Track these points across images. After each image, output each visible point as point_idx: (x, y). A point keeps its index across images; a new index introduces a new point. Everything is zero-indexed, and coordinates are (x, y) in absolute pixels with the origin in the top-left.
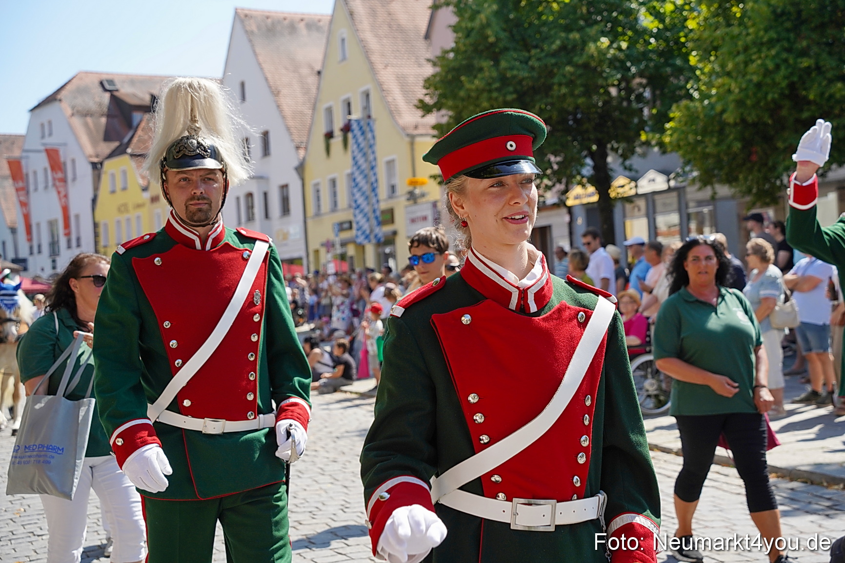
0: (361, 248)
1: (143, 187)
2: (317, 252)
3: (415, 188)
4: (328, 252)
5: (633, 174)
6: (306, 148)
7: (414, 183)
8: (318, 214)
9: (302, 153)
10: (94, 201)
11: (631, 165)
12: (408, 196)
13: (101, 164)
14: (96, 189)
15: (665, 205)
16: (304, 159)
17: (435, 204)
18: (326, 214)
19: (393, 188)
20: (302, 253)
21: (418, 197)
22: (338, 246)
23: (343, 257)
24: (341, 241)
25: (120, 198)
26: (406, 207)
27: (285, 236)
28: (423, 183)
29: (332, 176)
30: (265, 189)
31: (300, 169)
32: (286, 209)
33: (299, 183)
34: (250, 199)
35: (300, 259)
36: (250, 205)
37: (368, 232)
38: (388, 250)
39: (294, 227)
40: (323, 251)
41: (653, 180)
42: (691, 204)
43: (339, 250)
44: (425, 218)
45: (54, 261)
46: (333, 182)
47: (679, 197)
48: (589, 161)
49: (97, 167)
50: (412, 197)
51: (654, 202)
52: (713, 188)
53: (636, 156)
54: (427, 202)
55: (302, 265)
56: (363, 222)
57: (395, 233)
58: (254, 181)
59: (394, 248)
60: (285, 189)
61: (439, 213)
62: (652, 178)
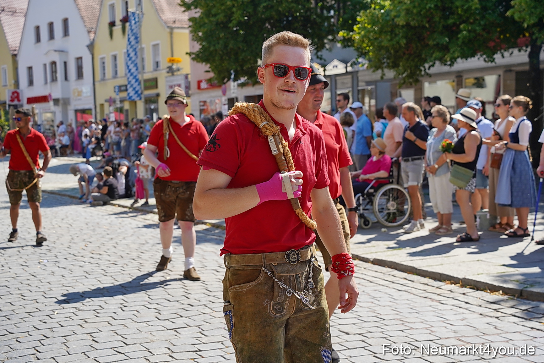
0: (134, 103)
2: (102, 105)
3: (173, 64)
4: (110, 106)
5: (323, 61)
6: (95, 33)
7: (172, 61)
8: (103, 79)
9: (92, 35)
11: (321, 56)
12: (168, 70)
15: (343, 83)
16: (94, 40)
17: (186, 77)
18: (108, 79)
19: (157, 64)
20: (92, 106)
21: (175, 71)
22: (118, 102)
23: (121, 110)
24: (120, 98)
26: (166, 77)
27: (80, 93)
28: (178, 61)
29: (114, 53)
30: (65, 60)
31: (91, 47)
32: (80, 75)
33: (90, 56)
34: (54, 65)
35: (90, 110)
36: (54, 70)
37: (139, 92)
38: (152, 107)
39: (86, 88)
40: (106, 105)
41: (336, 66)
42: (360, 84)
43: (119, 105)
46: (115, 57)
47: (353, 78)
50: (171, 70)
51: (336, 81)
53: (325, 49)
54: (181, 75)
55: (91, 114)
56: (136, 85)
57: (158, 95)
58: (57, 53)
59: (158, 106)
60: (80, 61)
61: (189, 83)
62: (336, 65)
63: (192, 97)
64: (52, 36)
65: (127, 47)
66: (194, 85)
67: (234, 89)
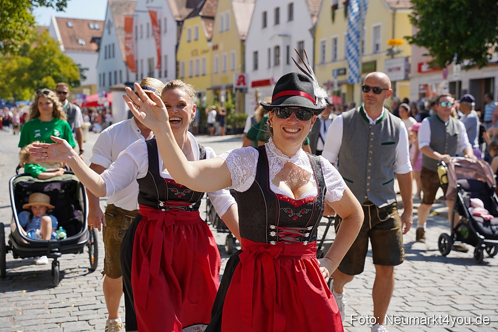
0: (351, 87)
1: (208, 39)
3: (393, 47)
4: (328, 89)
6: (318, 16)
7: (393, 43)
9: (315, 19)
10: (177, 47)
12: (388, 52)
13: (183, 22)
14: (179, 39)
16: (316, 24)
17: (407, 59)
18: (328, 63)
19: (377, 46)
21: (395, 54)
22: (336, 86)
23: (338, 94)
24: (338, 82)
25: (193, 45)
26: (386, 60)
28: (399, 44)
29: (334, 36)
30: (288, 44)
31: (313, 31)
33: (311, 40)
34: (277, 50)
36: (277, 54)
37: (358, 75)
43: (336, 89)
44: (399, 69)
46: (335, 41)
49: (180, 24)
50: (391, 53)
54: (401, 57)
58: (281, 37)
60: (301, 44)
61: (410, 65)
63: (411, 80)
64: (277, 21)
65: (348, 31)
66: (414, 68)
67: (457, 72)
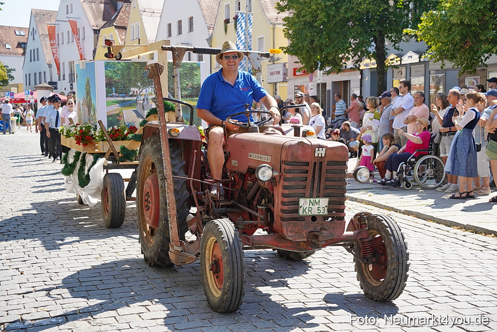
3: (274, 54)
5: (399, 52)
6: (213, 29)
7: (273, 52)
9: (211, 31)
10: (94, 52)
11: (399, 46)
12: (270, 59)
13: (99, 30)
14: (96, 45)
15: (416, 71)
16: (212, 34)
17: (284, 65)
21: (276, 60)
26: (268, 65)
28: (278, 52)
31: (210, 40)
41: (411, 57)
42: (431, 71)
44: (279, 73)
45: (72, 85)
47: (425, 67)
48: (373, 43)
49: (97, 32)
50: (272, 60)
51: (411, 68)
52: (443, 62)
53: (402, 41)
54: (280, 63)
61: (287, 69)
62: (410, 55)
63: (288, 82)
64: (180, 32)
66: (290, 72)
67: (320, 76)
